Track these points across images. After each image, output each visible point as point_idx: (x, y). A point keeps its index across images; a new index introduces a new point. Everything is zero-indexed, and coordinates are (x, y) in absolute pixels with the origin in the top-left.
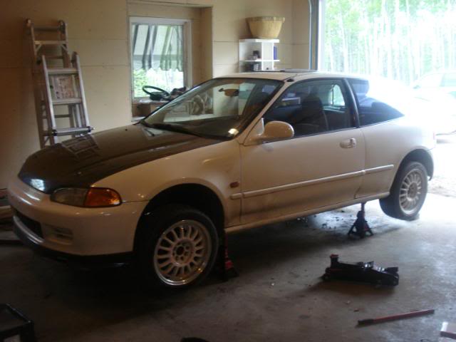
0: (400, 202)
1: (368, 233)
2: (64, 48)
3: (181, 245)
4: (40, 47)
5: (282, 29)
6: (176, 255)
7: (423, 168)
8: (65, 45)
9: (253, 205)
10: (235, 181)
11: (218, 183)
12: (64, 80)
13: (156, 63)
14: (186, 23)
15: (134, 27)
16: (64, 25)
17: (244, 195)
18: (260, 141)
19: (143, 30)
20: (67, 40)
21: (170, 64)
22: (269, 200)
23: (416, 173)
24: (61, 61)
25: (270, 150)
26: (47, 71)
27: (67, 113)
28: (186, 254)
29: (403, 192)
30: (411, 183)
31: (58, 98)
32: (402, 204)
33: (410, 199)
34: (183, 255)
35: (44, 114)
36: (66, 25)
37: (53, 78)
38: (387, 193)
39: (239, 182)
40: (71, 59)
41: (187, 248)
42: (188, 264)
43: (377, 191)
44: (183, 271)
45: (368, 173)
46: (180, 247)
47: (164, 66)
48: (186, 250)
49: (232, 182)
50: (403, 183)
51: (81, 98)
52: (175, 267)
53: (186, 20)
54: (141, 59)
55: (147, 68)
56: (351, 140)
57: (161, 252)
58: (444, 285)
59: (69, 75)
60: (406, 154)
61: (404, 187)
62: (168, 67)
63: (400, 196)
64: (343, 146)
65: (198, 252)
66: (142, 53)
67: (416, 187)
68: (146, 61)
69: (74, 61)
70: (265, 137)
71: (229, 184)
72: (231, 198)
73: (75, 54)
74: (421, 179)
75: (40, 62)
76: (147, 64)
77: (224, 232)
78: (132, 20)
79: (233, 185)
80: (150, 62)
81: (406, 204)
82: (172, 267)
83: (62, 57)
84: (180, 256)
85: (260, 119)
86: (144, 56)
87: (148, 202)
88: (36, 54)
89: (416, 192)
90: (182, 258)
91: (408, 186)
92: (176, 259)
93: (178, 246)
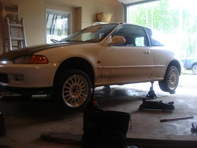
0: (168, 84)
1: (155, 97)
2: (17, 16)
3: (75, 88)
4: (6, 14)
5: (111, 18)
6: (72, 92)
7: (177, 69)
8: (18, 15)
9: (107, 73)
10: (100, 60)
11: (92, 60)
12: (16, 29)
13: (56, 32)
14: (70, 14)
15: (47, 15)
16: (18, 6)
17: (103, 67)
18: (110, 45)
19: (51, 17)
20: (19, 13)
21: (62, 33)
22: (114, 72)
23: (174, 71)
24: (15, 22)
25: (114, 49)
26: (9, 24)
27: (17, 45)
28: (77, 93)
29: (169, 79)
30: (172, 75)
31: (14, 37)
32: (169, 84)
33: (172, 83)
34: (75, 93)
35: (7, 44)
36: (19, 6)
37: (11, 28)
38: (163, 78)
39: (101, 61)
40: (20, 21)
41: (78, 89)
42: (78, 97)
43: (159, 77)
44: (75, 100)
45: (155, 67)
46: (74, 89)
47: (59, 34)
48: (77, 91)
49: (99, 60)
50: (169, 75)
51: (24, 38)
52: (72, 98)
53: (70, 13)
54: (50, 30)
55: (52, 34)
56: (148, 51)
57: (66, 89)
58: (194, 110)
59: (19, 27)
60: (170, 62)
61: (169, 77)
62: (61, 34)
63: (168, 81)
64: (144, 53)
65: (83, 88)
66: (50, 28)
67: (174, 78)
68: (51, 31)
69: (21, 22)
70: (113, 42)
71: (97, 61)
72: (98, 68)
73: (22, 19)
74: (176, 74)
75: (6, 21)
76: (52, 32)
77: (94, 84)
78: (47, 10)
79: (99, 62)
80: (53, 32)
81: (170, 85)
82: (70, 98)
83: (16, 21)
84: (74, 93)
85: (110, 36)
86: (51, 29)
87: (61, 63)
88: (4, 17)
89: (174, 80)
90: (75, 94)
91: (171, 76)
92: (72, 94)
93: (73, 88)
